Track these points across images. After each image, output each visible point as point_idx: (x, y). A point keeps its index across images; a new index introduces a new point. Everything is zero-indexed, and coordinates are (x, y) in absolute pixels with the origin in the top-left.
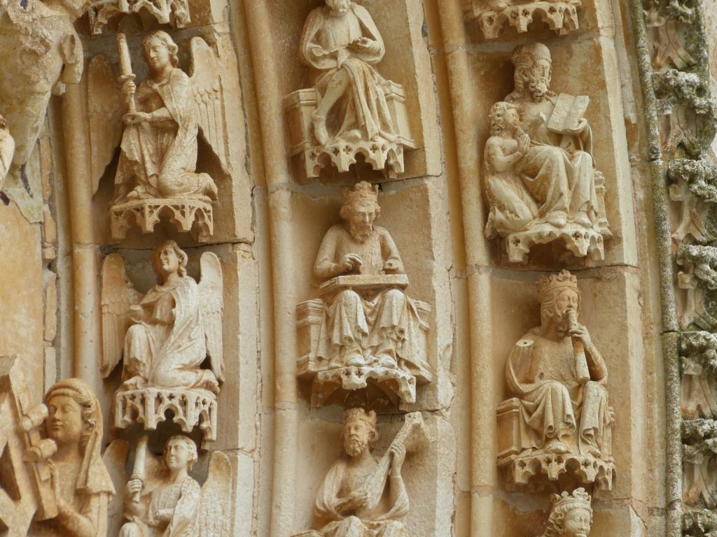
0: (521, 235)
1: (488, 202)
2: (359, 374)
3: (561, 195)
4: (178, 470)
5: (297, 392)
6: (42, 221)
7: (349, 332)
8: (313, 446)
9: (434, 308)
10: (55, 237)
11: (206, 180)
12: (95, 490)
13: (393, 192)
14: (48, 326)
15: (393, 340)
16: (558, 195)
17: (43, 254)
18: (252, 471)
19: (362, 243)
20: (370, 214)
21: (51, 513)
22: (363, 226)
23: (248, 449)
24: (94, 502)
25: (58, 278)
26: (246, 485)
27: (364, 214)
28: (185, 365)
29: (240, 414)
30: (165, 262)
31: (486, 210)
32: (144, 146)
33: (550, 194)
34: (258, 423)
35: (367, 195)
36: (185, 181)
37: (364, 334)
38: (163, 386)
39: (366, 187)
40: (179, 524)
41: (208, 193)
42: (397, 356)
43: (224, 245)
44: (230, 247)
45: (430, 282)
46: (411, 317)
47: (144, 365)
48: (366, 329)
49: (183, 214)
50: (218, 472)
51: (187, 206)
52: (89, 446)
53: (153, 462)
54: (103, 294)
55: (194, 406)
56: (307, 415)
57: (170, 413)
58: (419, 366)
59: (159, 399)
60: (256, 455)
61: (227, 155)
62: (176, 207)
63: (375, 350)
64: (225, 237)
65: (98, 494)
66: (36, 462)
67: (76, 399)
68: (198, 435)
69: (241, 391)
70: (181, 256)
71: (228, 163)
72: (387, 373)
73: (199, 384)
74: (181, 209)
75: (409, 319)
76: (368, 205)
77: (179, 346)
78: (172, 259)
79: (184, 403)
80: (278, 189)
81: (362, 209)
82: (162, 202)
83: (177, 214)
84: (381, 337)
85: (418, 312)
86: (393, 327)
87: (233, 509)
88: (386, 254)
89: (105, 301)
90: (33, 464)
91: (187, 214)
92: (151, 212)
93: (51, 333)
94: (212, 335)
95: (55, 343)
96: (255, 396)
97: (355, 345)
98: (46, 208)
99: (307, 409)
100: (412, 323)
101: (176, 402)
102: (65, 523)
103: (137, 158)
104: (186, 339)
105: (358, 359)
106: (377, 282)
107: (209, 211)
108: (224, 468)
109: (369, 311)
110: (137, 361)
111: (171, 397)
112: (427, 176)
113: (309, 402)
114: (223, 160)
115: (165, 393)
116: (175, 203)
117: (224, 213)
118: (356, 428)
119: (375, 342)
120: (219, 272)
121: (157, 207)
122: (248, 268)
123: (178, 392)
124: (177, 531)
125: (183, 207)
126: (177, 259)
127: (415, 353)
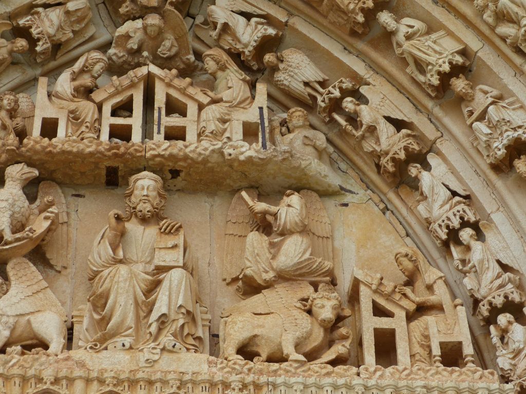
2: (500, 150)
3: (517, 13)
4: (469, 243)
6: (370, 198)
7: (485, 139)
9: (517, 97)
10: (379, 199)
12: (432, 282)
13: (475, 68)
14: (400, 232)
15: (504, 125)
16: (516, 14)
17: (379, 209)
18: (504, 216)
19: (473, 99)
20: (463, 88)
23: (495, 209)
24: (435, 287)
25: (392, 212)
26: (503, 224)
27: (461, 90)
28: (442, 205)
29: (481, 201)
32: (370, 143)
33: (513, 17)
34: (494, 197)
35: (456, 82)
37: (491, 134)
38: (438, 220)
39: (454, 80)
40: (479, 263)
42: (512, 129)
43: (432, 148)
44: (434, 145)
45: (508, 88)
46: (506, 110)
47: (430, 217)
48: (489, 131)
49: (398, 154)
50: (487, 230)
51: (397, 150)
53: (459, 249)
54: (408, 203)
55: (453, 217)
56: (508, 178)
57: (448, 227)
58: (522, 124)
59: (440, 226)
60: (501, 209)
61: (405, 116)
62: (394, 154)
63: (501, 134)
64: (429, 144)
65: (435, 282)
68: (465, 224)
69: (475, 192)
70: (416, 167)
71: (408, 118)
72: (509, 140)
73: (453, 206)
74: (396, 153)
75: (506, 111)
76: (459, 86)
78: (413, 170)
79: (449, 219)
80: (432, 109)
81: (459, 89)
82: (388, 157)
83: (396, 156)
84: (499, 128)
85: (508, 105)
86: (498, 121)
87: (503, 238)
88: (486, 93)
89: (410, 205)
91: (399, 153)
92: (388, 164)
93: (403, 233)
94: (450, 183)
95: (408, 235)
96: (485, 188)
97: (491, 140)
98: (369, 192)
99: (506, 175)
100: (508, 111)
101: (446, 222)
103: (371, 150)
105: (495, 145)
107: (411, 143)
108: (488, 226)
109: (487, 123)
110: (427, 218)
111: (443, 221)
112: (477, 52)
114: (405, 119)
115: (440, 222)
116: (393, 153)
117: (419, 137)
118: (518, 169)
119: (499, 132)
120: (437, 158)
121: (388, 160)
123: (444, 218)
125: (396, 152)
126: (416, 169)
127: (517, 121)
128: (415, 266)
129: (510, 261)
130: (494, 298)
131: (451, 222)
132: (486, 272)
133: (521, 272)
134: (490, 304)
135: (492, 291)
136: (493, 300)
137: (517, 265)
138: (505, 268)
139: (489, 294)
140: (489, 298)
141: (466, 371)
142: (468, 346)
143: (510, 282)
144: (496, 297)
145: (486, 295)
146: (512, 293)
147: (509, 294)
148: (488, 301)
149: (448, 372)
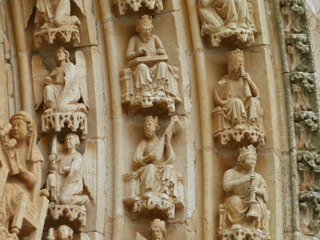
0: (217, 34)
1: (201, 20)
2: (149, 100)
3: (234, 15)
4: (71, 149)
5: (122, 110)
6: (3, 42)
7: (143, 82)
8: (131, 134)
9: (180, 69)
10: (10, 49)
11: (75, 19)
12: (35, 160)
13: (159, 19)
14: (9, 89)
15: (163, 84)
16: (232, 15)
17: (5, 57)
18: (104, 147)
19: (147, 42)
20: (149, 29)
21: (16, 172)
22: (146, 35)
23: (101, 137)
24: (35, 166)
25: (12, 67)
26: (102, 153)
28: (71, 102)
29: (97, 122)
30: (59, 56)
31: (201, 24)
32: (46, 5)
33: (229, 15)
34: (106, 126)
35: (147, 21)
36: (66, 20)
37: (150, 83)
38: (62, 112)
39: (146, 17)
40: (73, 173)
41: (77, 24)
42: (165, 91)
43: (85, 47)
44: (88, 48)
45: (178, 58)
46: (170, 74)
47: (53, 103)
48: (151, 80)
49: (66, 34)
50: (89, 149)
51: (67, 31)
52: (31, 141)
53: (60, 146)
54: (33, 73)
55: (76, 120)
56: (127, 121)
57: (66, 124)
58: (176, 95)
59: (61, 118)
60: (105, 140)
61: (84, 7)
62: (63, 32)
63: (155, 89)
64: (85, 44)
65: (37, 162)
66: (8, 149)
67: (24, 120)
68: (79, 133)
69: (97, 112)
70: (66, 53)
71: (85, 11)
72: (161, 99)
73: (78, 110)
74: (65, 32)
75: (170, 75)
76: (148, 25)
77: (68, 94)
78: (62, 55)
79: (72, 119)
80: (107, 21)
81: (145, 27)
82: (56, 30)
83: (63, 35)
84: (158, 84)
85: (173, 71)
86: (163, 79)
87: (97, 164)
88: (157, 46)
89: (34, 75)
90: (7, 150)
91: (68, 34)
92: (52, 35)
93: (11, 92)
94: (83, 88)
95: (13, 96)
96: (104, 114)
97: (147, 87)
98: (5, 36)
99: (127, 118)
100: (171, 76)
101: (68, 118)
102: (23, 176)
103: (44, 11)
104: (71, 91)
105: (148, 94)
106: (154, 59)
107: (77, 32)
108: (92, 146)
109: (151, 72)
110: (50, 101)
111: (66, 116)
113: (128, 115)
114: (82, 9)
115: (63, 115)
116: (62, 30)
117: (84, 33)
118: (149, 125)
119: (155, 86)
120: (84, 59)
121: (54, 32)
122: (97, 57)
123: (69, 114)
124: (73, 176)
125: (66, 31)
126: (65, 55)
127: (173, 89)
128: (27, 135)
129: (91, 187)
130: (72, 210)
131: (73, 123)
132: (75, 183)
133: (95, 203)
134: (65, 212)
135: (72, 203)
136: (70, 211)
137: (95, 194)
138: (85, 191)
139: (68, 204)
140: (68, 207)
143: (85, 205)
144: (74, 211)
145: (66, 202)
146: (84, 215)
147: (82, 215)
148: (65, 208)
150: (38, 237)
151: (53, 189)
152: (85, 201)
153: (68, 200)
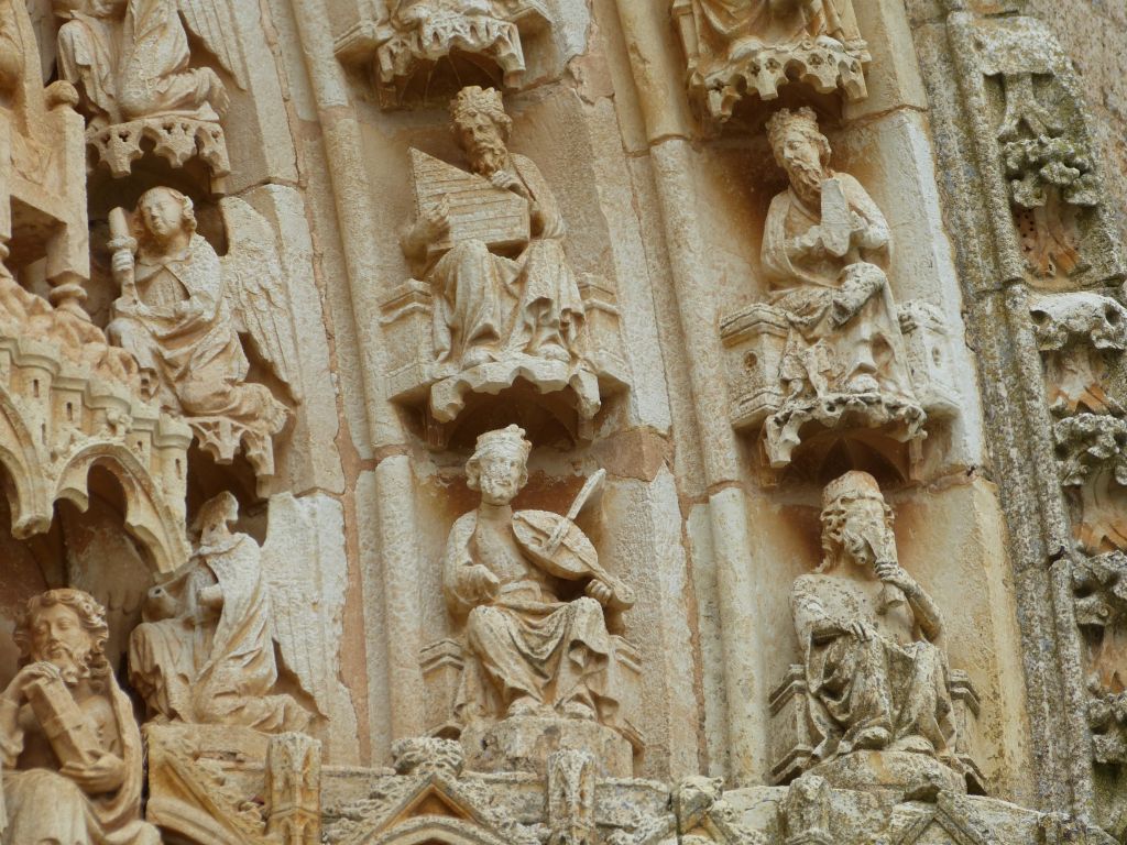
129: (216, 34)
130: (169, 129)
132: (156, 34)
133: (243, 85)
134: (148, 141)
135: (164, 105)
136: (164, 133)
137: (234, 56)
138: (200, 53)
139: (152, 111)
140: (153, 122)
141: (68, 325)
142: (80, 246)
143: (210, 102)
144: (177, 129)
145: (143, 107)
146: (215, 136)
147: (208, 137)
148: (147, 129)
149: (25, 304)
150: (77, 249)
151: (86, 74)
152: (206, 89)
153: (148, 100)
